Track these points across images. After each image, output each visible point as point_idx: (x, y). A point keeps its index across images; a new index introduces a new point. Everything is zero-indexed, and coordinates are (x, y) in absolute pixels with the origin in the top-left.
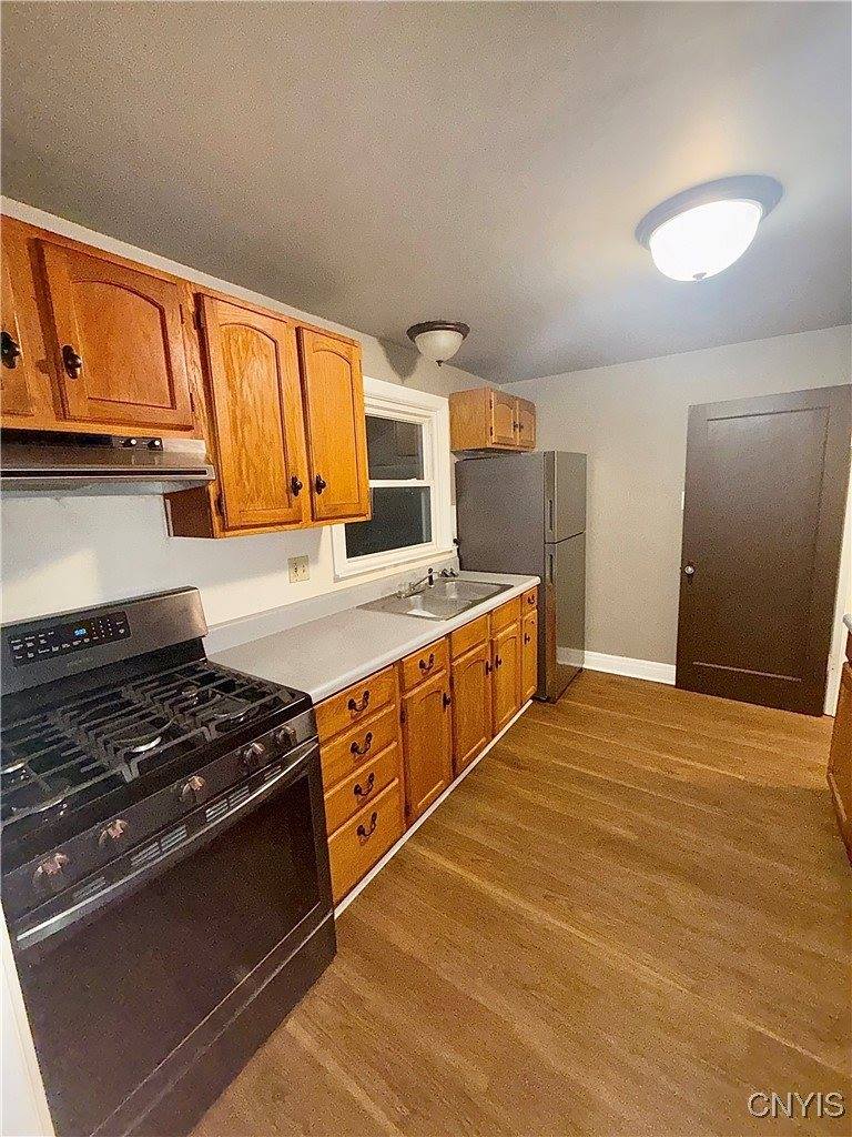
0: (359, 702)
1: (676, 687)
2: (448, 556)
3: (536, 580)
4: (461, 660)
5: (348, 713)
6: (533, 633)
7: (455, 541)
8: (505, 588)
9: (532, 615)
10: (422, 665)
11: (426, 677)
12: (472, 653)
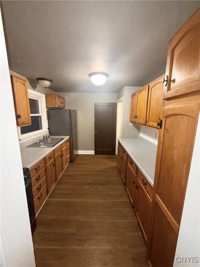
0: (37, 168)
1: (95, 154)
2: (47, 132)
3: (69, 137)
4: (56, 156)
5: (35, 171)
6: (69, 148)
7: (48, 129)
8: (63, 139)
9: (68, 144)
10: (49, 158)
11: (50, 160)
12: (58, 154)
